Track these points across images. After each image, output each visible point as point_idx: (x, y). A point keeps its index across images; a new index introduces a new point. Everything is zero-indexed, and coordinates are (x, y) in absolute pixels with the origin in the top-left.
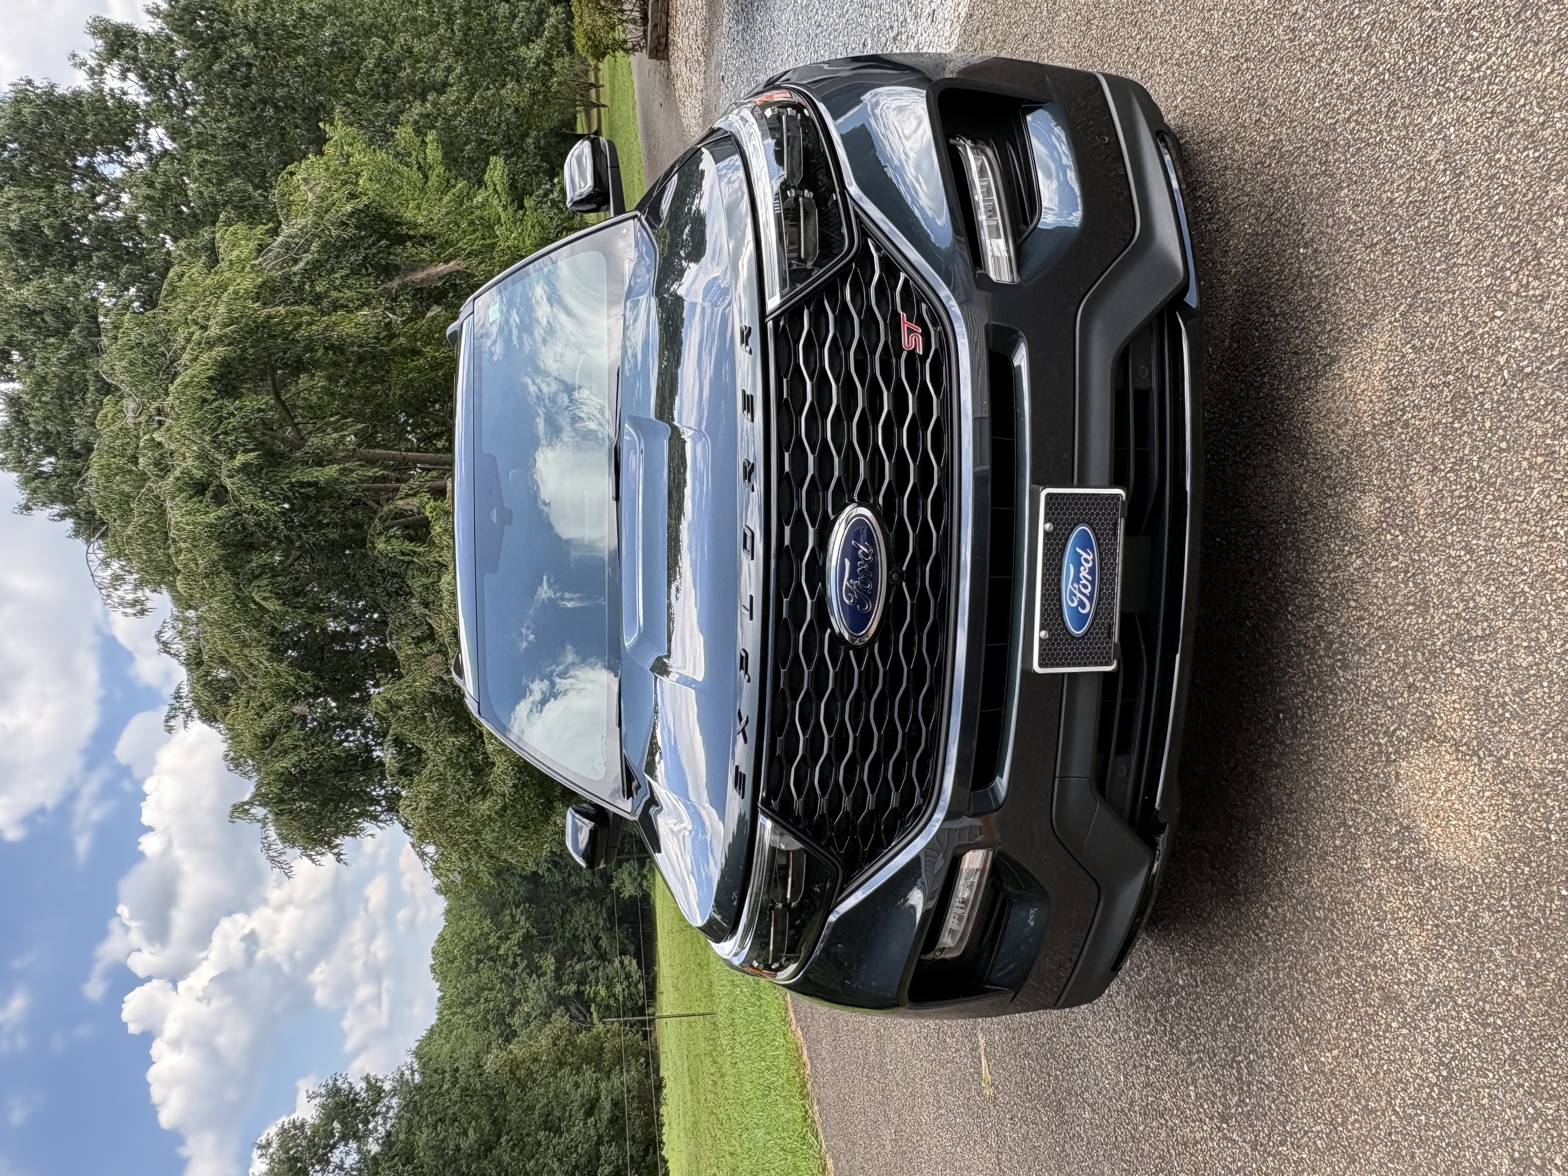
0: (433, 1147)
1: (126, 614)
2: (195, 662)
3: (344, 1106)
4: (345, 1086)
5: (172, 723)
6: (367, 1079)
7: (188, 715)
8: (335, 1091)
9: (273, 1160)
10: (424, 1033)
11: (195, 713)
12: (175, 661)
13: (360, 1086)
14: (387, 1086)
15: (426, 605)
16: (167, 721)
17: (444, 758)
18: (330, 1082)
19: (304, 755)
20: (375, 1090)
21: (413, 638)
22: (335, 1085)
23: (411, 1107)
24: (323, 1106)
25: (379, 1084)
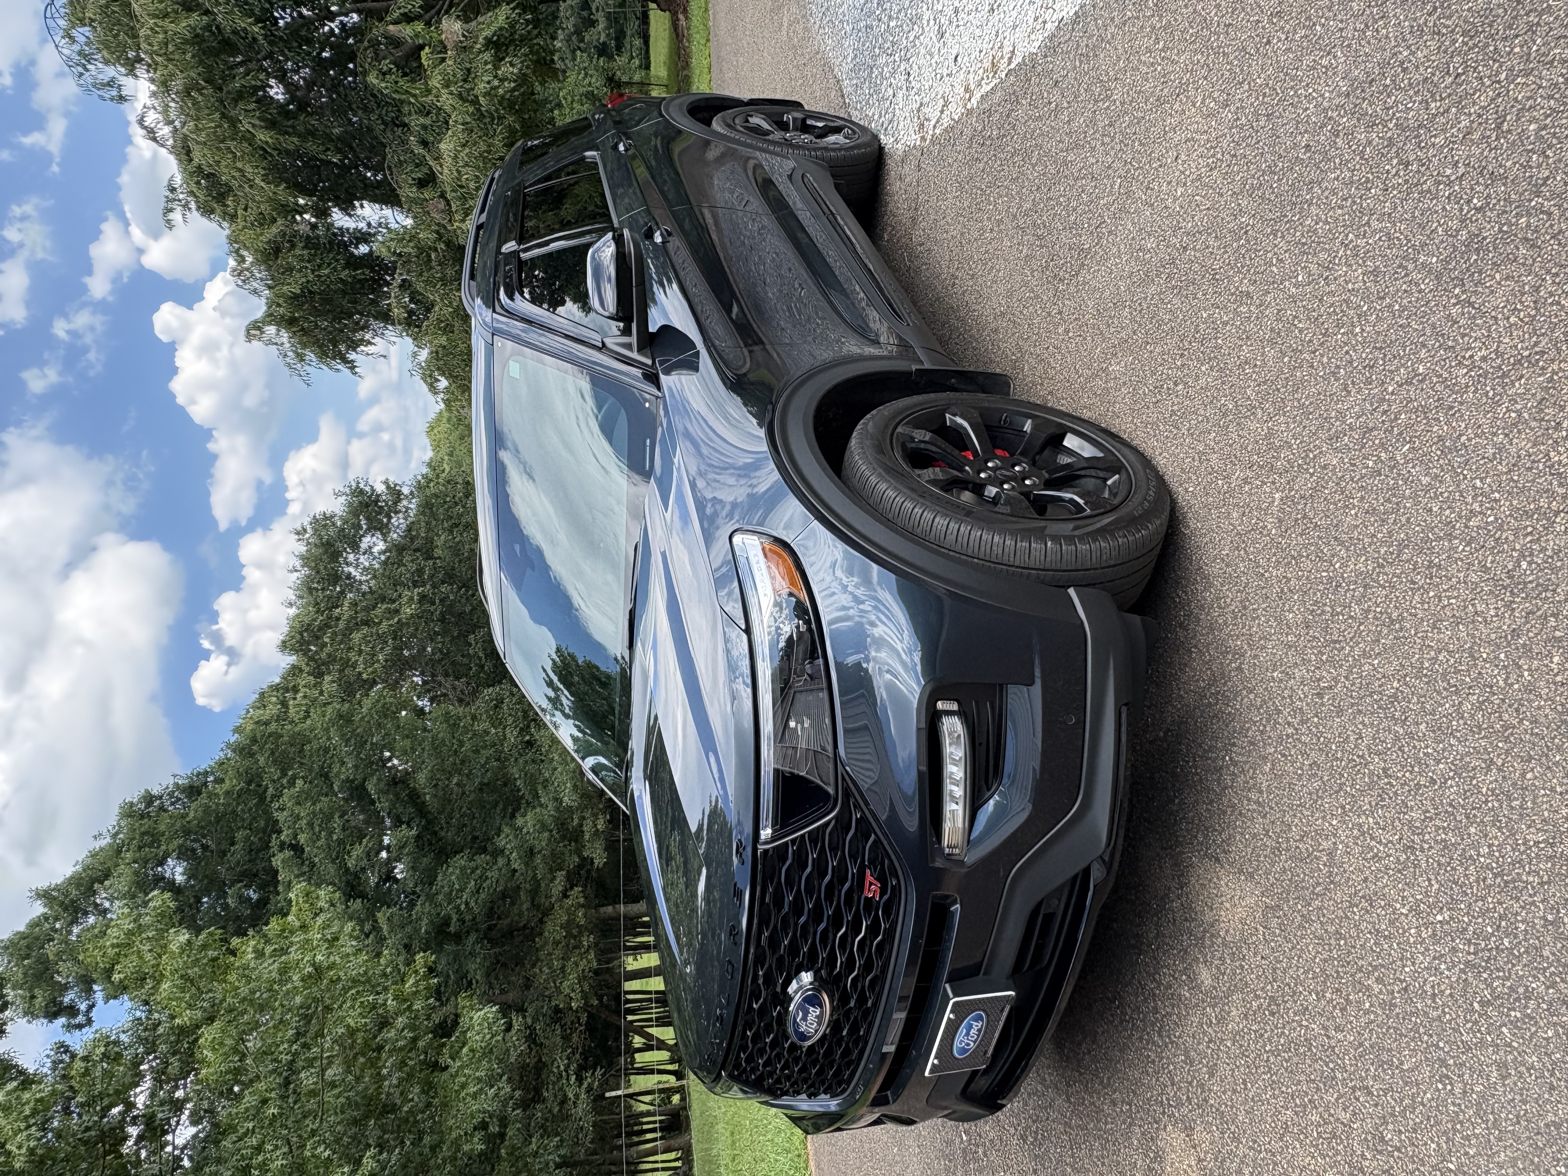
0: (451, 547)
1: (102, 98)
2: (184, 152)
3: (367, 505)
4: (368, 489)
5: (171, 216)
6: (386, 482)
7: (186, 206)
8: (358, 492)
9: (308, 543)
10: (433, 416)
11: (193, 205)
12: (164, 151)
13: (380, 488)
14: (406, 491)
15: (424, 143)
16: (165, 214)
17: (450, 310)
18: (354, 485)
19: (311, 277)
20: (395, 493)
21: (414, 179)
22: (358, 487)
23: (427, 507)
24: (350, 505)
25: (398, 488)
